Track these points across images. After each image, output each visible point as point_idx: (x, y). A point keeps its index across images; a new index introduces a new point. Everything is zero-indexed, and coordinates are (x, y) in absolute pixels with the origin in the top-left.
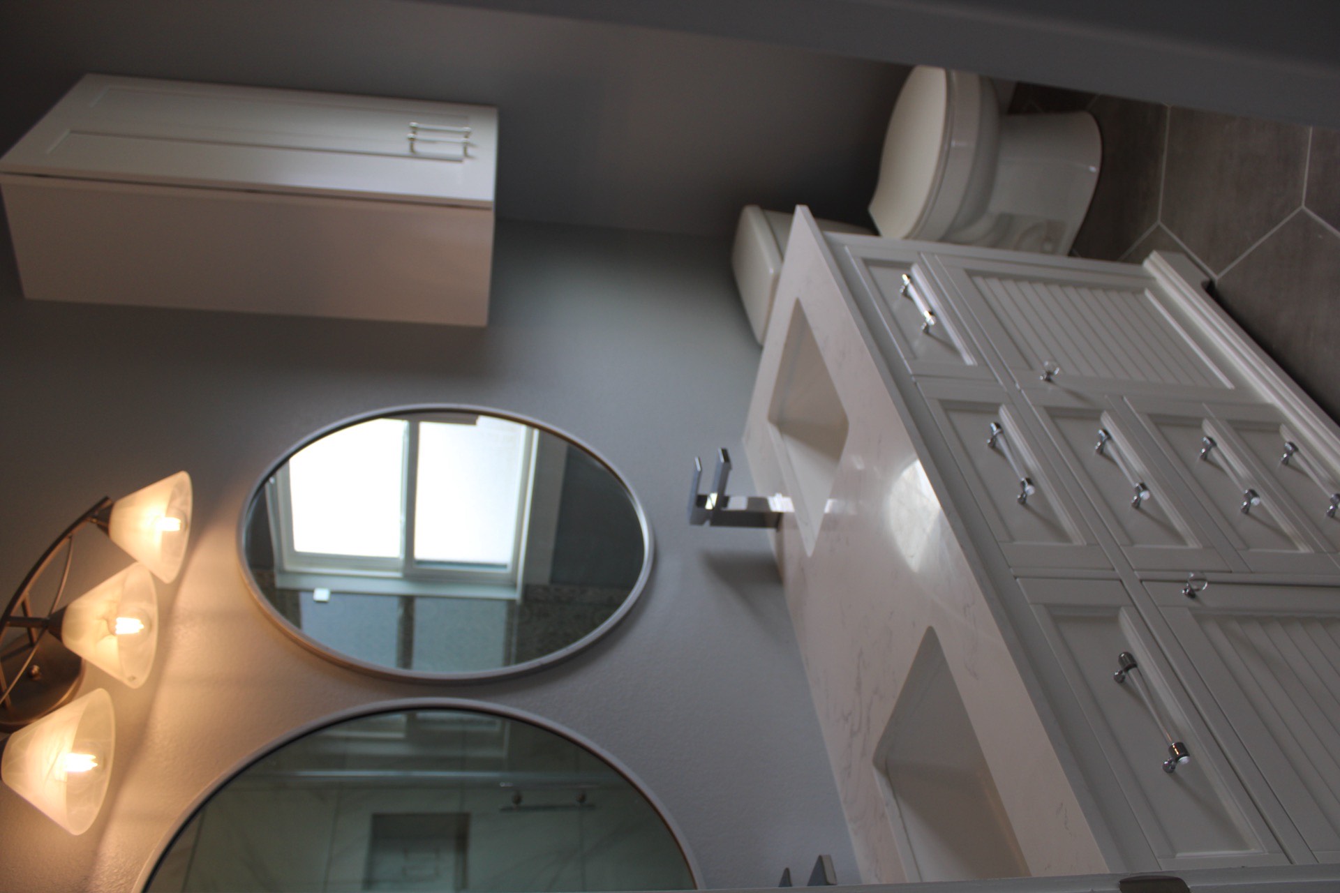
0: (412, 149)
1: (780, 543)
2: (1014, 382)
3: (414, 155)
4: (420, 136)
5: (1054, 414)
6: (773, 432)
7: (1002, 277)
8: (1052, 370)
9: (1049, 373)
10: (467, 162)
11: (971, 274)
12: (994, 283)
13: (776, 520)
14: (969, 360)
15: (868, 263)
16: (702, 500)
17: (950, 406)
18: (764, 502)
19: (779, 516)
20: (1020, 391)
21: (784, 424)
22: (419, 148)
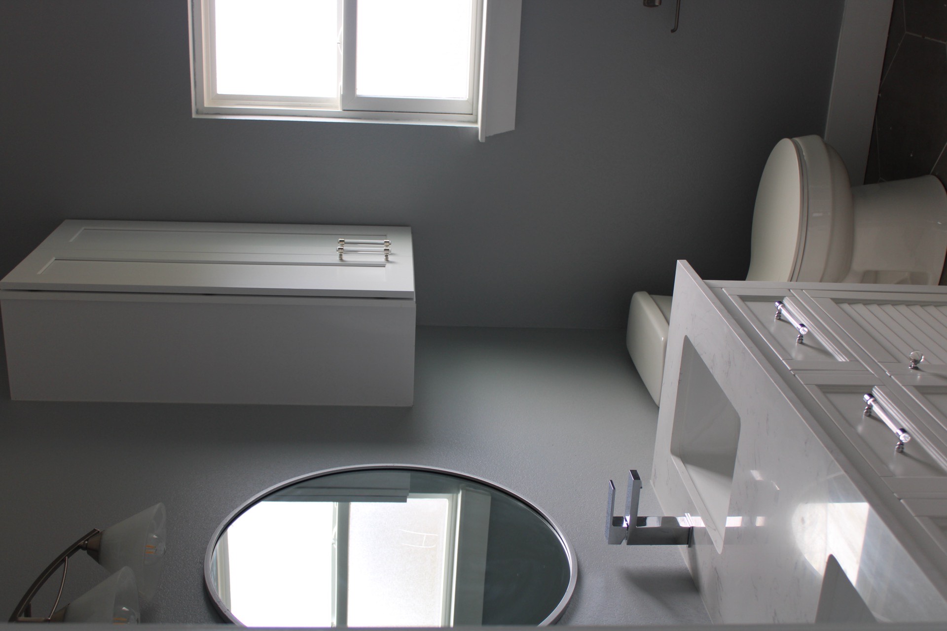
0: (341, 259)
1: (693, 558)
2: (885, 372)
3: (343, 263)
4: (346, 248)
5: (924, 390)
6: (677, 463)
7: (866, 303)
8: (917, 358)
9: (916, 362)
10: (388, 265)
11: (838, 301)
12: (860, 308)
13: (687, 537)
14: (841, 358)
15: (744, 298)
16: (617, 521)
17: (827, 389)
18: (673, 520)
19: (690, 531)
20: (890, 377)
21: (687, 456)
22: (346, 258)
